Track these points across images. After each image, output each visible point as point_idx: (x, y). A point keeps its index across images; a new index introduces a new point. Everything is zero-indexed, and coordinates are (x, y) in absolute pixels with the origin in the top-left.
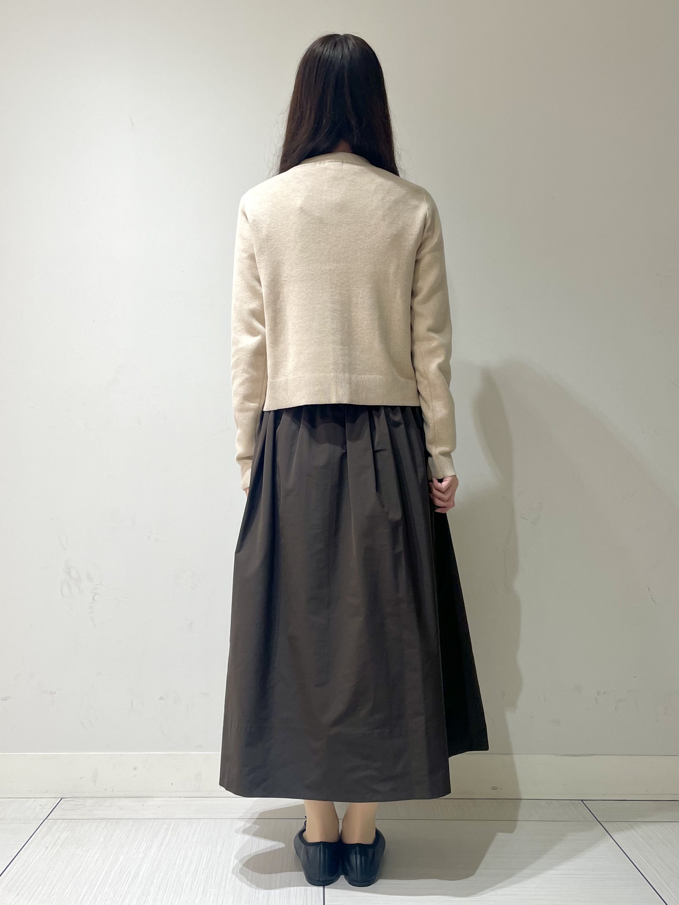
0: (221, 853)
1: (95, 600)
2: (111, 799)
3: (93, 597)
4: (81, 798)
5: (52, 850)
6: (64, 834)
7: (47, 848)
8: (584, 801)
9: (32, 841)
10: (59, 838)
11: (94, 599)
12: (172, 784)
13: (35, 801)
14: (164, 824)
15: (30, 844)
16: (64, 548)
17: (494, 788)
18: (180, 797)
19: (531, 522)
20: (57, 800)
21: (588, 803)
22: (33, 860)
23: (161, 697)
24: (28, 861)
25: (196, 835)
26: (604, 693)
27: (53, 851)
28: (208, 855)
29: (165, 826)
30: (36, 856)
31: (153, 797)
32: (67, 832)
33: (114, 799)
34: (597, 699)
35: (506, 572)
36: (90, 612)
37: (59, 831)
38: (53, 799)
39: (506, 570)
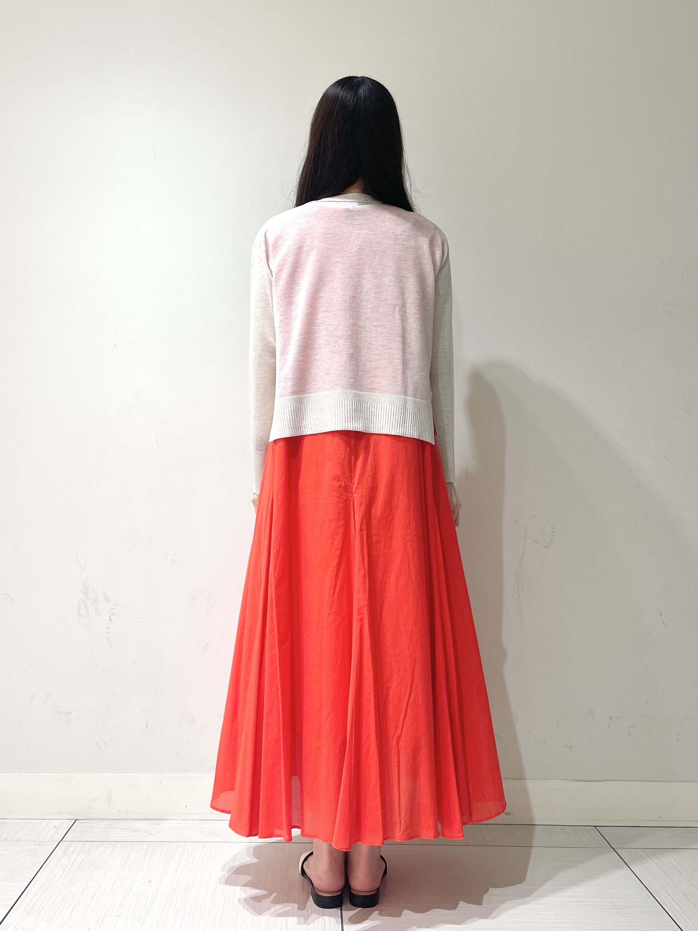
1: (112, 621)
2: (126, 821)
3: (110, 618)
4: (95, 820)
5: (69, 873)
6: (80, 856)
7: (64, 870)
9: (48, 863)
10: (75, 860)
11: (110, 620)
12: (186, 806)
13: (49, 822)
15: (46, 866)
16: (82, 568)
18: (193, 820)
19: (544, 546)
20: (71, 822)
21: (601, 829)
26: (617, 718)
29: (180, 849)
31: (167, 820)
32: (83, 854)
33: (128, 821)
34: (610, 724)
35: (519, 596)
36: (107, 633)
37: (75, 853)
38: (68, 820)
39: (518, 594)
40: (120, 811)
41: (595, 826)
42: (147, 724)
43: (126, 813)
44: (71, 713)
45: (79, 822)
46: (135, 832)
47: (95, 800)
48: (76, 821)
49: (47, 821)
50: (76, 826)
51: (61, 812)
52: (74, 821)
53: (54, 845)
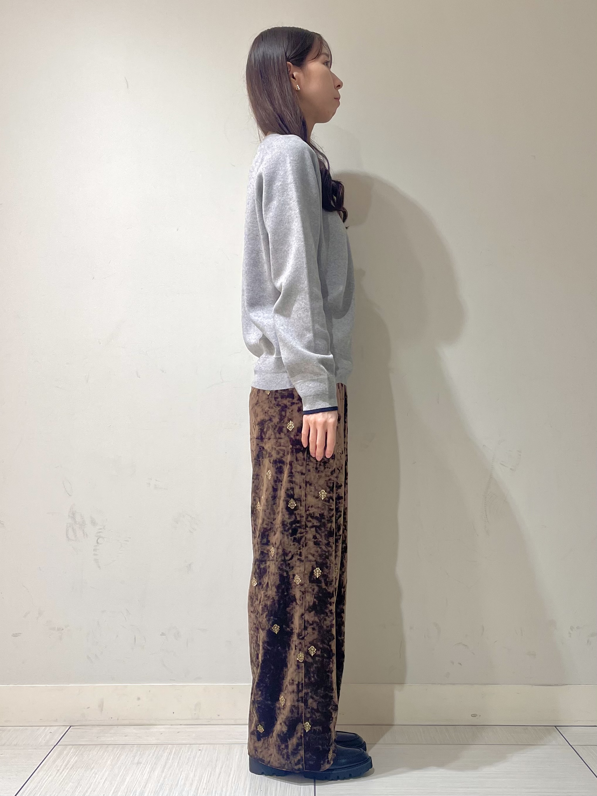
0: (220, 774)
1: (99, 543)
2: (116, 727)
3: (97, 540)
4: (89, 726)
5: (63, 772)
6: (74, 758)
7: (58, 770)
8: (557, 727)
9: (44, 765)
10: (69, 762)
11: (97, 542)
12: (174, 713)
13: (45, 729)
14: (166, 749)
15: (42, 767)
16: (69, 494)
17: (474, 716)
18: (180, 725)
19: (511, 469)
20: (66, 728)
21: (561, 729)
22: (46, 781)
23: (162, 633)
24: (41, 783)
25: (197, 758)
26: (577, 628)
27: (65, 773)
28: (208, 775)
29: (167, 751)
30: (48, 778)
31: (156, 725)
32: (76, 756)
33: (119, 727)
34: (570, 633)
35: (486, 516)
36: (95, 555)
37: (68, 756)
38: (63, 727)
39: (486, 514)
40: (112, 718)
41: (555, 726)
42: (135, 638)
43: (118, 719)
44: (63, 629)
45: (73, 728)
46: (126, 736)
47: (88, 708)
48: (71, 727)
49: (44, 727)
50: (71, 731)
51: (57, 719)
52: (69, 727)
53: (50, 749)
